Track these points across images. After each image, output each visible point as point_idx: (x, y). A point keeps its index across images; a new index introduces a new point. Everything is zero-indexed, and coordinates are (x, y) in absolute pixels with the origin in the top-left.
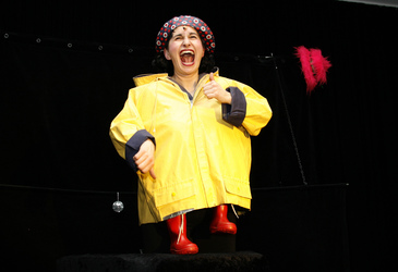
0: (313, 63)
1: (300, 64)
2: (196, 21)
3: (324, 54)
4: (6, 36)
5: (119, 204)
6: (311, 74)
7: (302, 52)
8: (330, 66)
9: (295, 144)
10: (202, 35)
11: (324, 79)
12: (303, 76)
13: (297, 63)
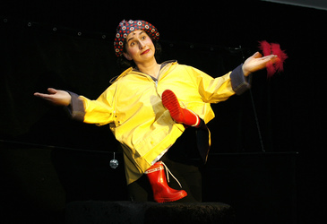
2: (139, 23)
5: (115, 162)
7: (265, 45)
8: (286, 57)
9: (257, 119)
10: (148, 32)
11: (282, 67)
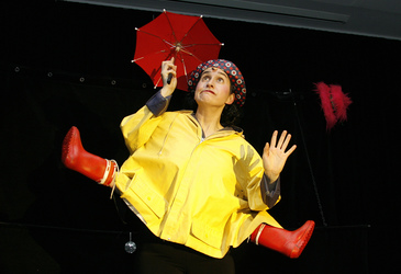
0: (333, 100)
1: (320, 101)
2: (229, 64)
3: (344, 90)
4: (17, 69)
5: (131, 245)
6: (331, 111)
7: (322, 88)
8: (350, 102)
9: (314, 183)
10: (232, 80)
11: (345, 116)
12: (323, 113)
13: (317, 99)
